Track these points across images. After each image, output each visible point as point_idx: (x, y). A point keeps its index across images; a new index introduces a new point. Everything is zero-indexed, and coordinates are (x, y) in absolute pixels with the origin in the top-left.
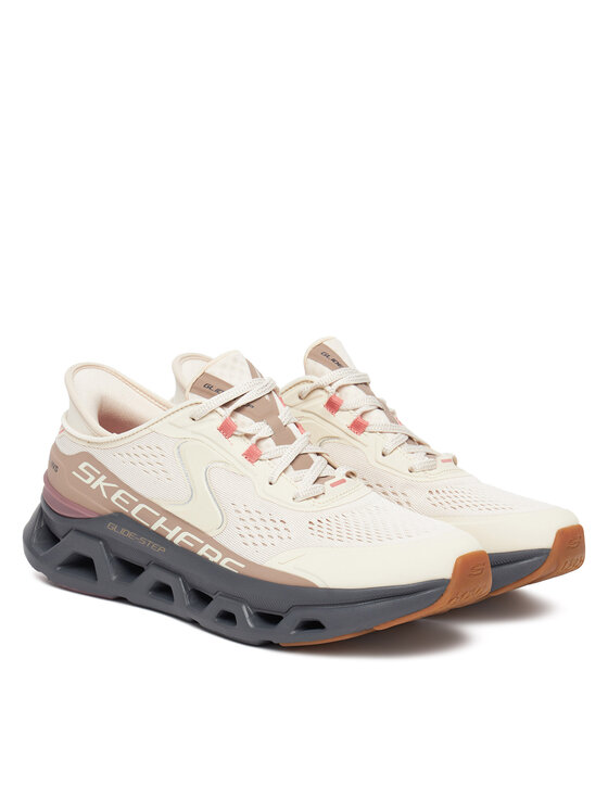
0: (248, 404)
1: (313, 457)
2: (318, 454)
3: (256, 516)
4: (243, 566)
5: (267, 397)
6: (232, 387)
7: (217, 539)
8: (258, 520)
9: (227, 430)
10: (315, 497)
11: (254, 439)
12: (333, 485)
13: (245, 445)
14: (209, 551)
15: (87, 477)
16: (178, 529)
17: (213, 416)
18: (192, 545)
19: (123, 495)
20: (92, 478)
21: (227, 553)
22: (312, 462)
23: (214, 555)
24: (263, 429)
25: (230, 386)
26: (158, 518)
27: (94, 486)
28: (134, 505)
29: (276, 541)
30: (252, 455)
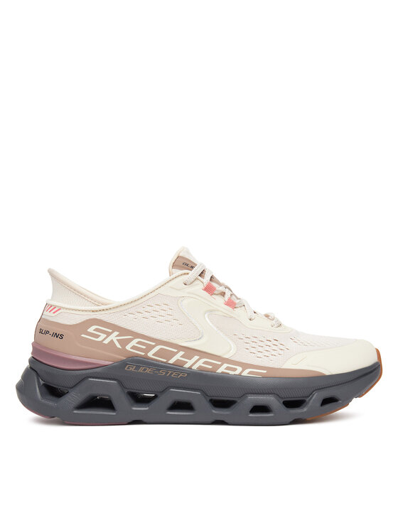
4: (265, 371)
7: (233, 359)
14: (228, 368)
15: (98, 336)
16: (196, 358)
17: (197, 282)
18: (210, 367)
19: (138, 343)
20: (103, 336)
21: (245, 366)
23: (235, 370)
26: (176, 353)
27: (106, 342)
28: (150, 348)
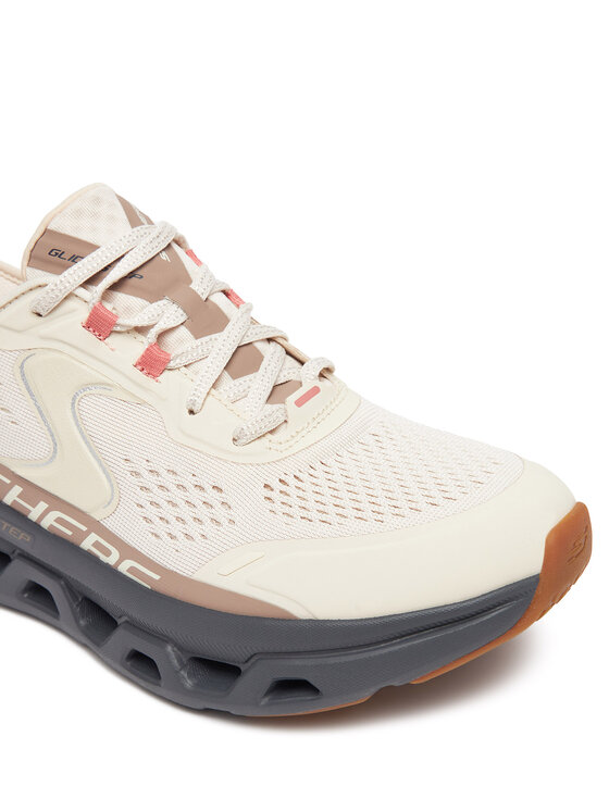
0: (131, 274)
1: (262, 347)
2: (269, 340)
3: (169, 480)
4: (157, 577)
5: (164, 256)
6: (97, 247)
7: (108, 524)
8: (173, 488)
9: (100, 325)
10: (271, 432)
11: (152, 334)
12: (299, 403)
13: (138, 347)
14: (96, 545)
16: (42, 506)
17: (71, 304)
18: (70, 533)
21: (128, 551)
22: (261, 358)
23: (108, 553)
24: (166, 313)
25: (94, 247)
26: (9, 487)
29: (209, 527)
30: (152, 364)
